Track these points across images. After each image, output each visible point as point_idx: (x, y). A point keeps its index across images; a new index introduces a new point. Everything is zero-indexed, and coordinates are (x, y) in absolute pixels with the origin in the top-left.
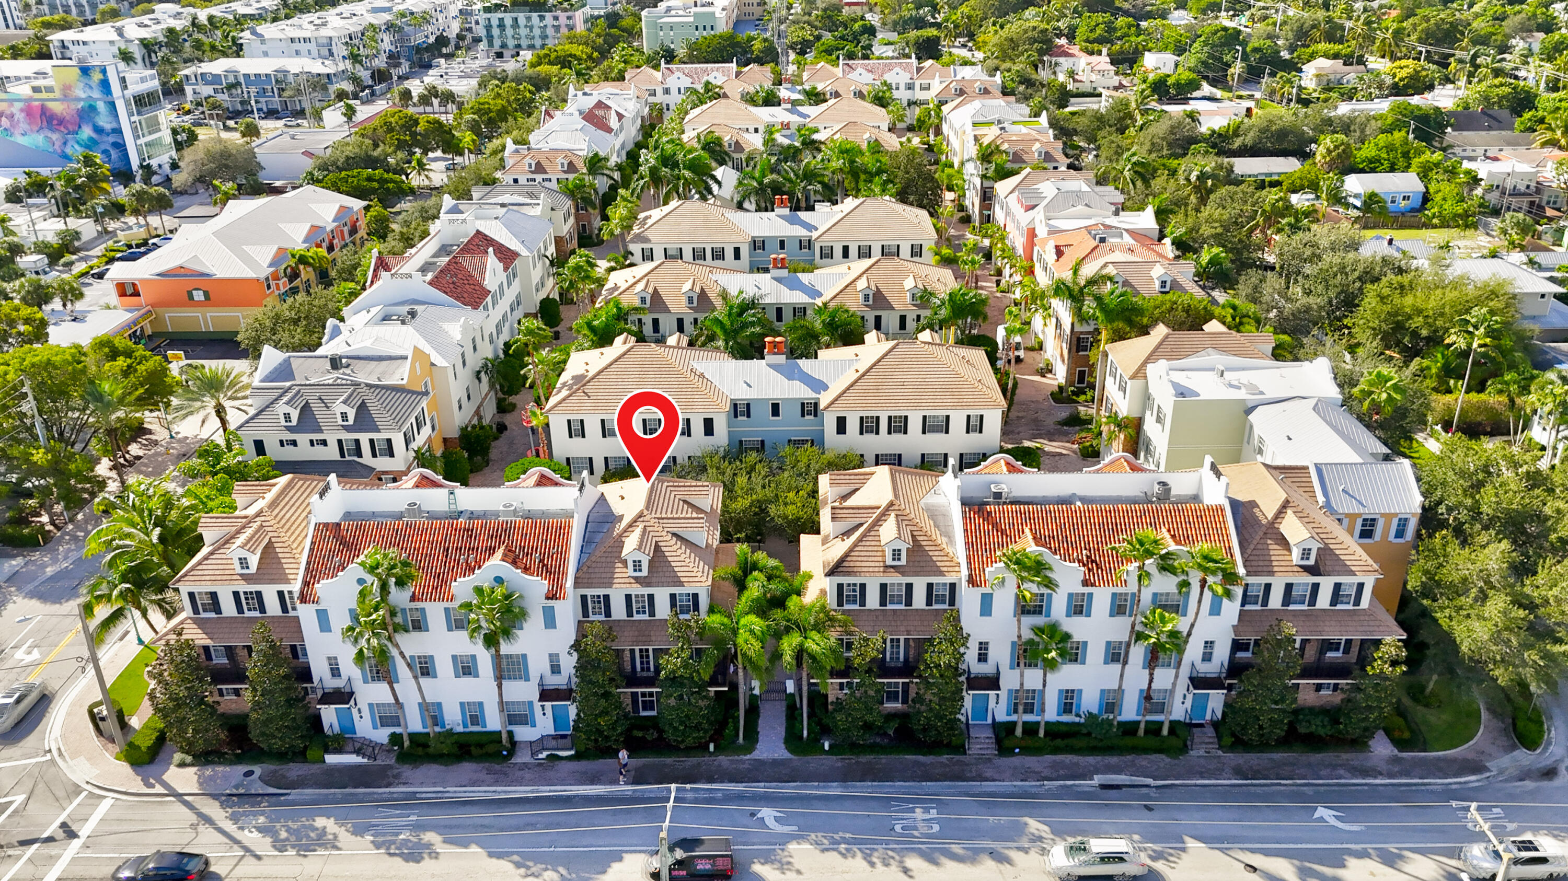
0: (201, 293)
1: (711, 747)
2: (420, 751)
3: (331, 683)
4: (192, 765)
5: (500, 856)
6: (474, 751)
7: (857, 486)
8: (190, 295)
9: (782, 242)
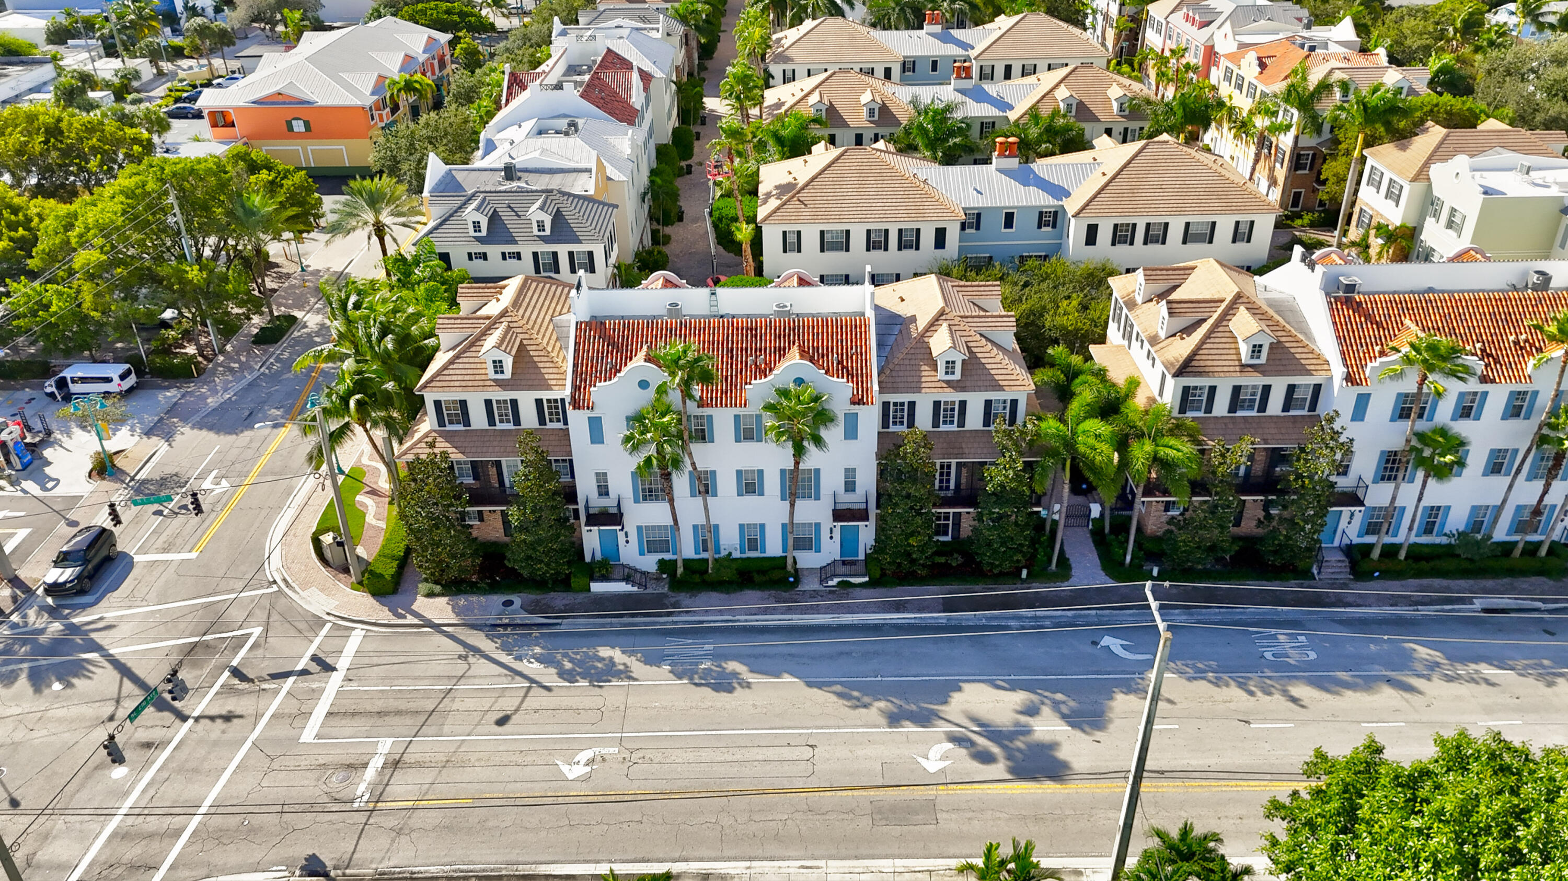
0: (301, 123)
1: (1024, 573)
2: (697, 578)
3: (598, 503)
4: (443, 595)
5: (820, 686)
6: (757, 578)
7: (1177, 282)
8: (290, 127)
9: (935, 63)
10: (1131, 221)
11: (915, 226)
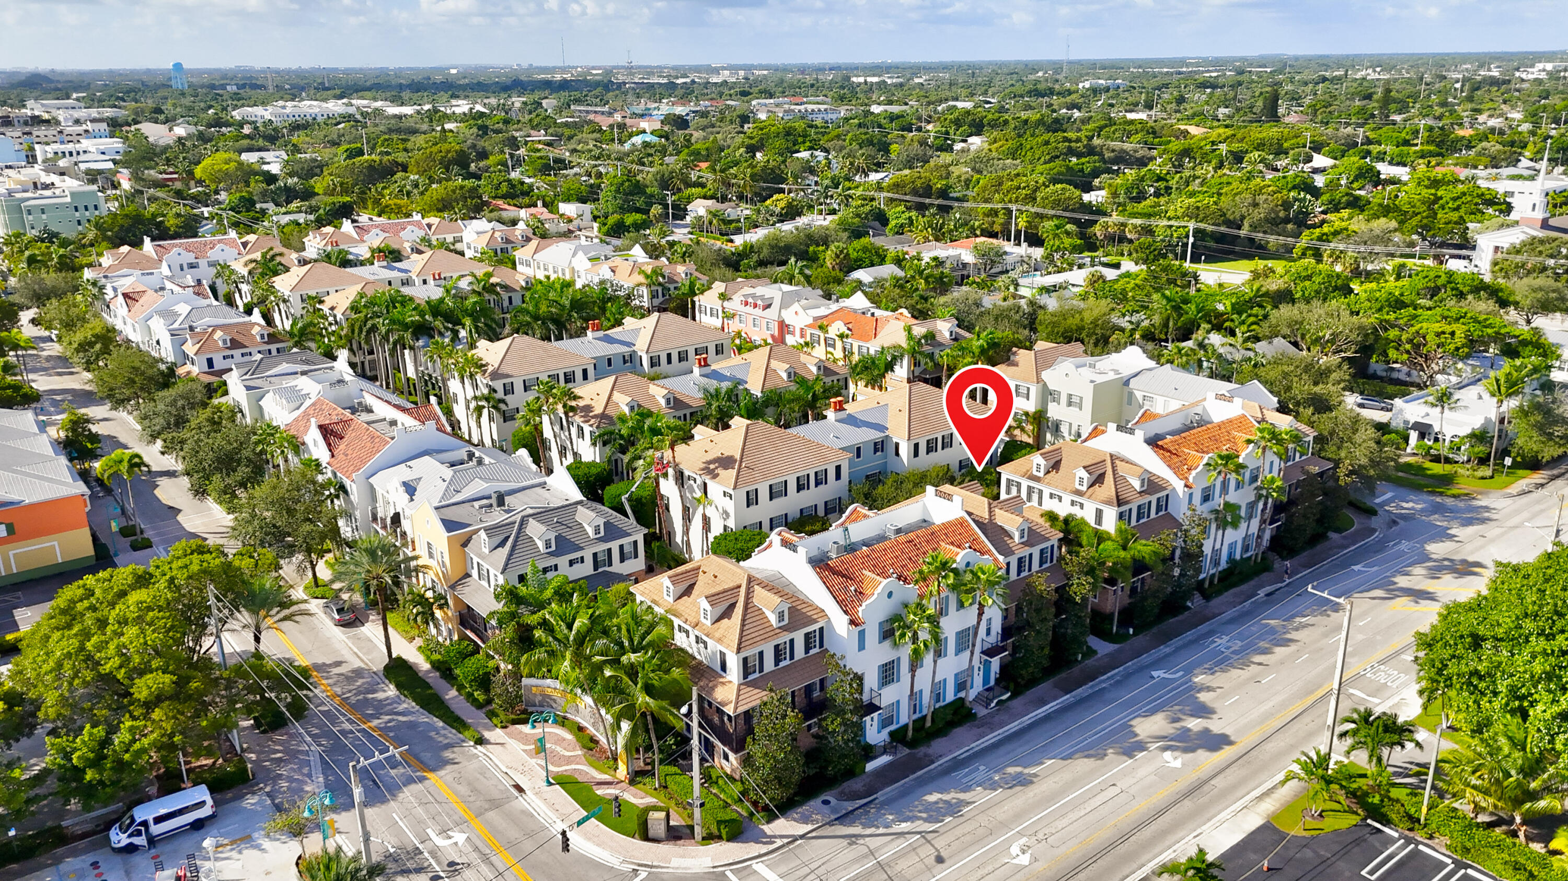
1: (1079, 656)
2: (923, 733)
7: (1058, 458)
9: (609, 360)
10: (934, 436)
11: (823, 468)
